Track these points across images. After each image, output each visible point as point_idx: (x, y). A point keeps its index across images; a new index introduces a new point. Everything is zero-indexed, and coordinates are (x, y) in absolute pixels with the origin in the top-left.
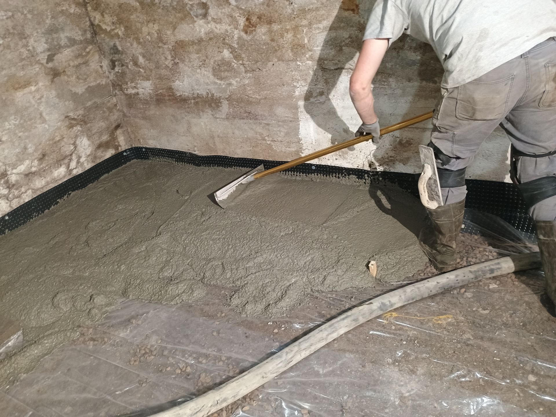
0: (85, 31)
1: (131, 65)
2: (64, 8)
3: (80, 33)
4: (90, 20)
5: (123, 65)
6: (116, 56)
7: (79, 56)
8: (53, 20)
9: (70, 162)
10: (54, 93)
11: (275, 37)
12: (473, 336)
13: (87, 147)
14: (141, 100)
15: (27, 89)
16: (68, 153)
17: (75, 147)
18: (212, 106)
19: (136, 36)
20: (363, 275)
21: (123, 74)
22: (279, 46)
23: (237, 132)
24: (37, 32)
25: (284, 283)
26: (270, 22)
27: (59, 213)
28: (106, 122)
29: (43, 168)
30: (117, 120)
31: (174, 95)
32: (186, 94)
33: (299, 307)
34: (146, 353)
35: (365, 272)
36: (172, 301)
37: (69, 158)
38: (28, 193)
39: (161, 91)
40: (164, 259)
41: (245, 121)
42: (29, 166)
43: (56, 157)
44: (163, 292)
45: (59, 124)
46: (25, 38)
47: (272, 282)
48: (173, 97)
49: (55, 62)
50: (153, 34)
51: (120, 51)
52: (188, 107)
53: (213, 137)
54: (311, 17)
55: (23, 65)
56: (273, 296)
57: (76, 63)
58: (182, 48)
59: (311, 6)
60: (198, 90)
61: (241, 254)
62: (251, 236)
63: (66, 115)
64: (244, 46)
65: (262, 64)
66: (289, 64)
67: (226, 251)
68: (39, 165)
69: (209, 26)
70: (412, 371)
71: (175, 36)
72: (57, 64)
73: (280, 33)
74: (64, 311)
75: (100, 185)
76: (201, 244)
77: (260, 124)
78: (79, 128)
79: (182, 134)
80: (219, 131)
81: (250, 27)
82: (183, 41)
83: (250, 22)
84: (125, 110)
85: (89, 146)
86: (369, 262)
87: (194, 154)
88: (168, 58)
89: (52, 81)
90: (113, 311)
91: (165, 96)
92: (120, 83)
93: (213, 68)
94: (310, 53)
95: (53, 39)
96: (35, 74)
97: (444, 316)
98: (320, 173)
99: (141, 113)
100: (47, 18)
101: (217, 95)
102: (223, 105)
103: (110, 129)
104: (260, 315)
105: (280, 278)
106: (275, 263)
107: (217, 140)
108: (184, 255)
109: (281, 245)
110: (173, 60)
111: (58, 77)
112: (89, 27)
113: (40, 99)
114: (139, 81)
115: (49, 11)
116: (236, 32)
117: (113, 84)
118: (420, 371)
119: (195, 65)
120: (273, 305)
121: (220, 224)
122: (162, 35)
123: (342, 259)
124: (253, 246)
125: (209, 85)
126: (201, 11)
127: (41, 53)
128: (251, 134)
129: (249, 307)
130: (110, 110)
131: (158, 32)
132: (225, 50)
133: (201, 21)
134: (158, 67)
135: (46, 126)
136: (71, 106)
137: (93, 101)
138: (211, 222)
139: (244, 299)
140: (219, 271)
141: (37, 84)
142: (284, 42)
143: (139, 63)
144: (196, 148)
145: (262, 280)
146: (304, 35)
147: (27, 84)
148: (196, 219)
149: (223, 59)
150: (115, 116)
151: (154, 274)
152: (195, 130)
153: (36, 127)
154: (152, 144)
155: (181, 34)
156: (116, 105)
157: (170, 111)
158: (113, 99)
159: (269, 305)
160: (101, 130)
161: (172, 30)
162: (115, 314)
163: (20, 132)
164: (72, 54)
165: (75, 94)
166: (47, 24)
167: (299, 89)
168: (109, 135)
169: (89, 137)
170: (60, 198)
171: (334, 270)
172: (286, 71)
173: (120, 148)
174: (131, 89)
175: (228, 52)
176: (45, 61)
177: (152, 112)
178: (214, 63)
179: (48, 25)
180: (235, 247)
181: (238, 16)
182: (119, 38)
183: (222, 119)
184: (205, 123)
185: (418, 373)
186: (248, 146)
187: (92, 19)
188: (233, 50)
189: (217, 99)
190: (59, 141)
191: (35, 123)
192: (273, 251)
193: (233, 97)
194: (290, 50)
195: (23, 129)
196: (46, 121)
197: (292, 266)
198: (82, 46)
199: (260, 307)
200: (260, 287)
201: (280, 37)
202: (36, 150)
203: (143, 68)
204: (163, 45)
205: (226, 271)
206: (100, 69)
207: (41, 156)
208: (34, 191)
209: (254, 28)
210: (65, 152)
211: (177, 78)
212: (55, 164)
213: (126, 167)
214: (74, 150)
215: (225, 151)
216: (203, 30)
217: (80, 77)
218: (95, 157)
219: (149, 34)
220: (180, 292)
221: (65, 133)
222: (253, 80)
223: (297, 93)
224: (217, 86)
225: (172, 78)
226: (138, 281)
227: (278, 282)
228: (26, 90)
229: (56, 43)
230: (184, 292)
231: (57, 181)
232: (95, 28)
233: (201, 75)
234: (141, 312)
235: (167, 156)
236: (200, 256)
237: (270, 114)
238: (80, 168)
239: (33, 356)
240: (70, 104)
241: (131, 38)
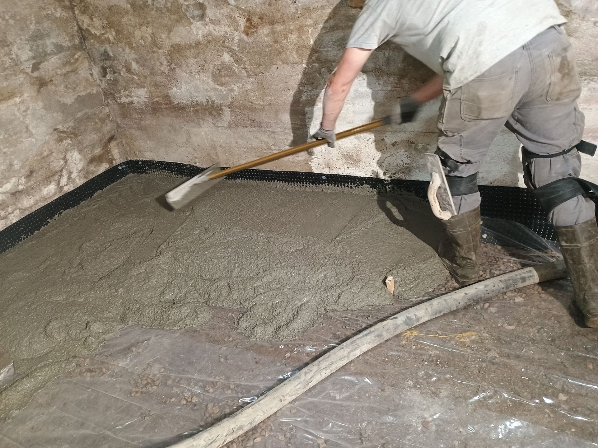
0: (73, 36)
1: (123, 72)
2: (49, 12)
3: (67, 39)
4: (78, 24)
5: (115, 73)
6: (107, 62)
7: (67, 63)
8: (37, 25)
9: (60, 178)
10: (40, 104)
11: (278, 38)
12: (498, 354)
13: (78, 161)
14: (136, 109)
15: (11, 100)
16: (57, 169)
17: (66, 162)
18: (212, 114)
19: (128, 40)
20: (380, 292)
21: (116, 81)
22: (282, 48)
23: (240, 141)
24: (21, 39)
25: (296, 303)
26: (272, 23)
27: (49, 234)
28: (98, 134)
29: (31, 186)
30: (110, 131)
31: (171, 103)
32: (185, 102)
33: (312, 328)
34: (148, 383)
35: (382, 288)
36: (175, 326)
37: (59, 173)
38: (15, 213)
39: (157, 99)
40: (165, 281)
41: (249, 129)
42: (16, 184)
43: (45, 173)
44: (164, 316)
45: (47, 137)
46: (8, 46)
47: (282, 302)
48: (170, 106)
49: (41, 70)
50: (146, 37)
51: (111, 57)
52: (187, 116)
53: (214, 148)
54: (316, 16)
55: (6, 75)
56: (285, 317)
57: (64, 71)
58: (179, 52)
59: (316, 5)
60: (197, 97)
61: (249, 272)
62: (258, 254)
63: (54, 127)
64: (246, 48)
65: (266, 68)
66: (295, 67)
67: (233, 270)
68: (27, 182)
69: (207, 28)
70: (434, 393)
71: (170, 39)
72: (43, 73)
73: (284, 34)
74: (58, 341)
75: (94, 202)
76: (205, 263)
77: (266, 132)
78: (69, 141)
79: (181, 145)
80: (222, 141)
81: (251, 28)
82: (179, 45)
83: (251, 23)
84: (119, 120)
85: (81, 160)
86: (386, 278)
87: (195, 166)
88: (163, 63)
89: (39, 91)
90: (111, 339)
91: (162, 104)
92: (112, 92)
93: (213, 73)
94: (317, 55)
95: (38, 46)
96: (19, 85)
97: (468, 334)
98: (331, 183)
99: (136, 123)
100: (31, 23)
101: (218, 101)
102: (225, 112)
103: (103, 142)
104: (271, 339)
105: (291, 297)
106: (285, 282)
107: (219, 150)
108: (187, 276)
109: (292, 262)
110: (169, 66)
111: (45, 87)
112: (77, 31)
113: (26, 111)
114: (133, 89)
115: (33, 16)
116: (236, 34)
117: (105, 92)
118: (444, 393)
119: (193, 70)
120: (285, 327)
121: (225, 241)
122: (156, 39)
123: (357, 275)
124: (261, 264)
125: (209, 91)
126: (197, 13)
127: (25, 61)
128: (255, 143)
129: (258, 330)
130: (103, 121)
131: (152, 36)
132: (225, 54)
133: (198, 23)
134: (152, 73)
135: (33, 140)
136: (60, 118)
137: (84, 112)
138: (215, 239)
139: (253, 322)
140: (225, 292)
141: (22, 95)
142: (288, 44)
143: (132, 70)
144: (196, 160)
145: (272, 301)
146: (310, 36)
147: (11, 95)
148: (199, 237)
149: (223, 63)
150: (108, 128)
151: (155, 297)
152: (195, 140)
153: (22, 142)
154: (149, 156)
155: (177, 37)
156: (108, 116)
157: (168, 120)
158: (105, 109)
159: (279, 327)
160: (93, 143)
161: (167, 33)
162: (114, 342)
163: (5, 147)
164: (59, 62)
165: (64, 105)
166: (31, 29)
167: (305, 93)
168: (102, 148)
169: (80, 151)
170: (51, 218)
171: (349, 287)
172: (291, 74)
173: (114, 162)
174: (125, 98)
175: (228, 56)
176: (29, 71)
177: (148, 122)
178: (214, 67)
179: (33, 31)
180: (242, 266)
181: (238, 17)
182: (109, 43)
183: (223, 128)
184: (206, 133)
185: (441, 395)
186: (253, 156)
187: (80, 23)
188: (233, 53)
189: (217, 106)
190: (47, 156)
191: (21, 137)
192: (283, 268)
193: (236, 103)
194: (294, 52)
195: (8, 145)
196: (33, 135)
197: (303, 284)
198: (70, 52)
199: (270, 329)
200: (269, 308)
201: (283, 39)
202: (22, 167)
203: (137, 74)
204: (158, 49)
205: (233, 292)
206: (90, 77)
207: (28, 173)
208: (22, 210)
209: (255, 30)
210: (55, 167)
211: (174, 85)
212: (43, 181)
213: (121, 182)
214: (64, 165)
215: (229, 162)
216: (200, 32)
217: (69, 86)
218: (88, 173)
219: (142, 38)
220: (183, 316)
221: (54, 147)
222: (256, 85)
223: (304, 98)
224: (217, 93)
225: (168, 85)
226: (138, 306)
227: (288, 302)
228: (11, 102)
229: (41, 50)
230: (187, 316)
231: (46, 199)
232: (83, 33)
233: (200, 81)
234: (141, 339)
235: (165, 169)
236: (204, 276)
237: (275, 121)
238: (71, 185)
239: (25, 391)
240: (58, 116)
241: (123, 43)
